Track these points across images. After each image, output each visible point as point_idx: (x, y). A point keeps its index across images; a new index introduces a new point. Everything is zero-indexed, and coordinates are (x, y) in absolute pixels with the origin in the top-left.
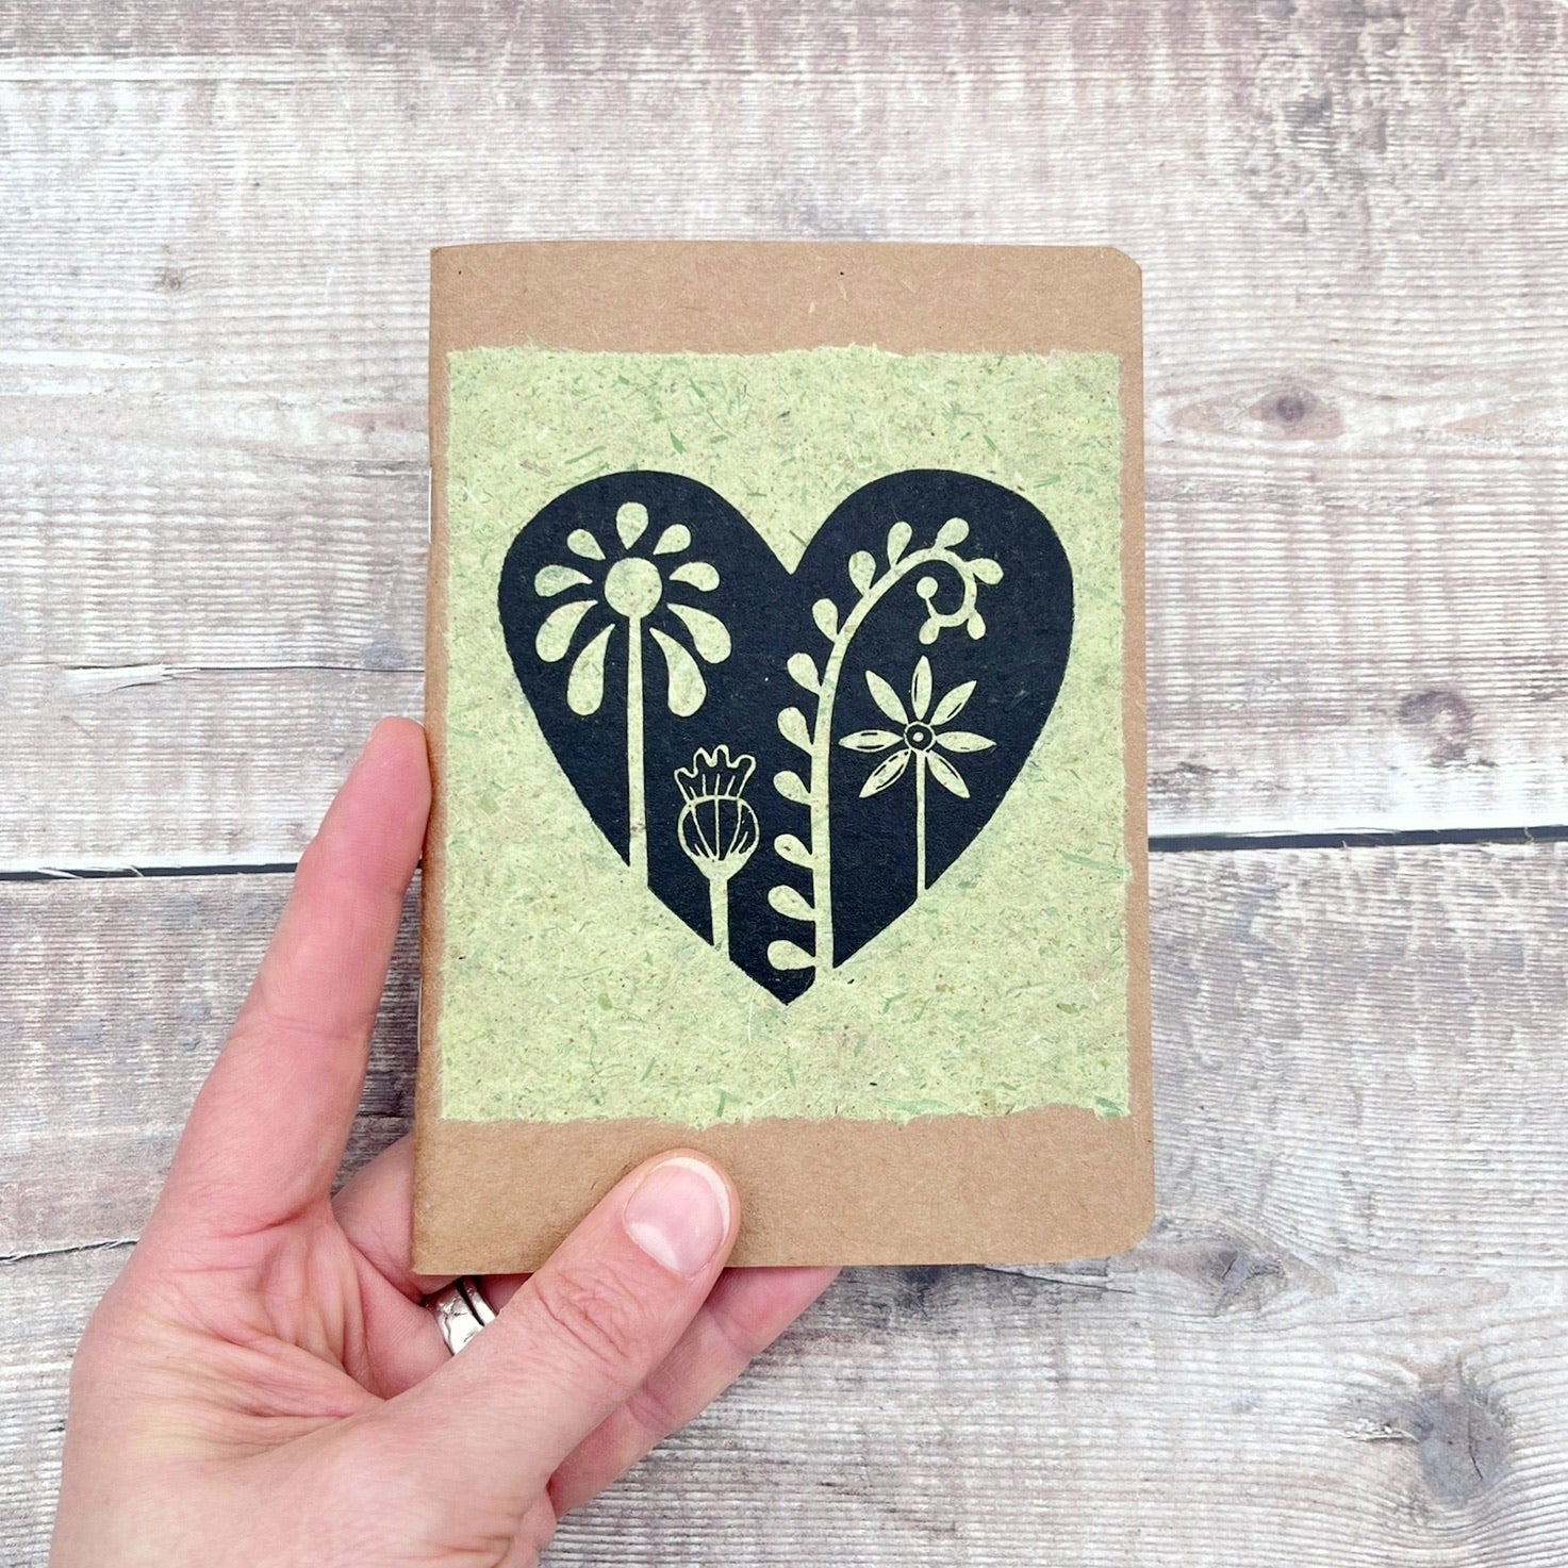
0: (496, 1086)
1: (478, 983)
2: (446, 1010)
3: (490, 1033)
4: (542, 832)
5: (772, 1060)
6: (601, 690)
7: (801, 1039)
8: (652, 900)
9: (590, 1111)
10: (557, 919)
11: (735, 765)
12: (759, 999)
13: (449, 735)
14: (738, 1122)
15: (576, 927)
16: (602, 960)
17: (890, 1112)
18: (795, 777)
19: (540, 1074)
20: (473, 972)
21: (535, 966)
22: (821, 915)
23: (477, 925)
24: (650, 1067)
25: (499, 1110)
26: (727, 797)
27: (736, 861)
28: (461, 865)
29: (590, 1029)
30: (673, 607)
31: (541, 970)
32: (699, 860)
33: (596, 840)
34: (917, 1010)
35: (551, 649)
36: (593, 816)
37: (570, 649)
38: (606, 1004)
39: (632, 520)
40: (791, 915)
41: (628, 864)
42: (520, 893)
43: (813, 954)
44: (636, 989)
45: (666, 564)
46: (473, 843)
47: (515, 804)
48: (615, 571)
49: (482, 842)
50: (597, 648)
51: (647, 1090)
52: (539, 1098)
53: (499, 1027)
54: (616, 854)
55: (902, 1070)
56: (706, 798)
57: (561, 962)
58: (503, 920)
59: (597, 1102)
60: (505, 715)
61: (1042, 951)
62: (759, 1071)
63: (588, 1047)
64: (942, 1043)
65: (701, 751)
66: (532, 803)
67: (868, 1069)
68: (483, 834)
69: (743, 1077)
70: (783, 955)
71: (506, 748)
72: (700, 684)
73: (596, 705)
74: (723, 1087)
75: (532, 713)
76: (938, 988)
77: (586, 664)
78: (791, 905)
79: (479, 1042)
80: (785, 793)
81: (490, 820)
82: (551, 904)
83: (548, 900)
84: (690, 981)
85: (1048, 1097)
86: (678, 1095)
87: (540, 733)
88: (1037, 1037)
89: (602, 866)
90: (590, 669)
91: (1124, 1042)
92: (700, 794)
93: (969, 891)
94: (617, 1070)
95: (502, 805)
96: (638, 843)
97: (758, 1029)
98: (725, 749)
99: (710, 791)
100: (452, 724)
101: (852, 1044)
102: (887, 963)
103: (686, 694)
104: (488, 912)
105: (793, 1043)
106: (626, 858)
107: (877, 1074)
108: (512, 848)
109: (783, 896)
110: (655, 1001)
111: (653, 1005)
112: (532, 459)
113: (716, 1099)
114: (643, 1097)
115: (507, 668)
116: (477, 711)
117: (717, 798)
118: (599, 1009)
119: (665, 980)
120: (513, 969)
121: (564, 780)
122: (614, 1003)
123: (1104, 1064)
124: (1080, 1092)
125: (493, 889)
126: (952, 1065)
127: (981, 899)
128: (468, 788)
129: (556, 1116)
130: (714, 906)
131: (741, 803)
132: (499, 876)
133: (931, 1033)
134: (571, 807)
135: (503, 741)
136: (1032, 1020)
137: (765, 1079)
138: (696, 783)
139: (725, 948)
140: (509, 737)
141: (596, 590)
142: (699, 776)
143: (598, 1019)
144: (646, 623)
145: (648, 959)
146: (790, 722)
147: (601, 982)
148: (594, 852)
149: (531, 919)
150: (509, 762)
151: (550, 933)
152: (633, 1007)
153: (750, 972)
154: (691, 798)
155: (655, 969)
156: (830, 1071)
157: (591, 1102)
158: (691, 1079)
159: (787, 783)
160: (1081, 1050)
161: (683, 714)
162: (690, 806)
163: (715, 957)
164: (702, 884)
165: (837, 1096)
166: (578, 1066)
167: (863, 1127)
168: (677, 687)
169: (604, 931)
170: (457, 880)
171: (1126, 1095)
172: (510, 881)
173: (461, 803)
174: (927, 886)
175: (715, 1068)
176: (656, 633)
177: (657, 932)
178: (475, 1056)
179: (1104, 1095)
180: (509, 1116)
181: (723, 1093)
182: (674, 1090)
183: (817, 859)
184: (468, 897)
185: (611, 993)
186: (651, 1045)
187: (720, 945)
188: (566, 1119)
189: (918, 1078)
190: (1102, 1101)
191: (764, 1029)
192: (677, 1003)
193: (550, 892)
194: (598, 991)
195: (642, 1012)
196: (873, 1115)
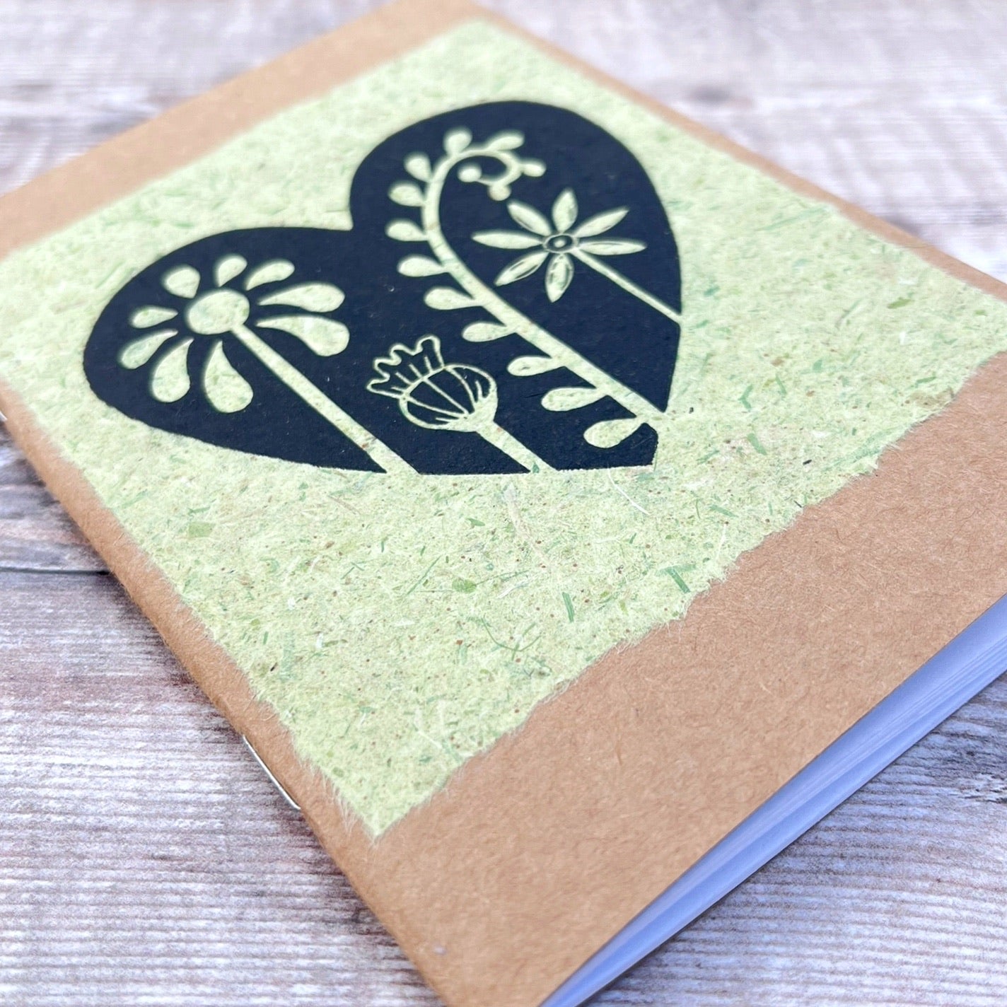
0: (414, 748)
1: (310, 674)
2: (293, 728)
3: (363, 707)
4: (273, 509)
5: (687, 513)
7: (696, 478)
8: (432, 480)
9: (542, 689)
10: (349, 559)
12: (619, 478)
13: (119, 515)
14: (713, 582)
15: (376, 550)
16: (427, 557)
17: (851, 469)
19: (454, 698)
20: (296, 669)
21: (357, 614)
23: (267, 627)
24: (568, 604)
25: (437, 769)
26: (432, 372)
27: (487, 405)
28: (209, 596)
29: (470, 619)
31: (369, 610)
32: (451, 425)
34: (777, 389)
36: (315, 463)
37: (191, 380)
38: (468, 587)
39: (182, 281)
40: (580, 405)
41: (383, 471)
42: (291, 568)
43: (633, 416)
44: (487, 554)
45: (236, 284)
46: (208, 569)
47: (227, 510)
49: (216, 561)
51: (586, 625)
52: (474, 720)
53: (369, 693)
54: (362, 474)
55: (818, 435)
57: (385, 588)
58: (291, 602)
59: (542, 674)
60: (163, 459)
61: (828, 287)
62: (685, 530)
63: (483, 634)
64: (829, 393)
65: (377, 361)
66: (245, 496)
67: (787, 455)
68: (213, 553)
69: (673, 545)
71: (184, 479)
74: (665, 566)
76: (775, 364)
77: (216, 379)
79: (358, 725)
81: (211, 539)
82: (332, 552)
83: (327, 552)
84: (535, 510)
85: (968, 363)
86: (623, 605)
87: (211, 447)
89: (359, 490)
91: (975, 290)
93: (717, 294)
94: (535, 631)
95: (215, 519)
96: (379, 451)
97: (646, 499)
100: (115, 504)
101: (749, 449)
102: (708, 378)
104: (270, 608)
105: (692, 486)
106: (376, 468)
107: (801, 453)
108: (252, 542)
110: (515, 549)
111: (517, 553)
112: (63, 304)
113: (668, 580)
114: (588, 634)
115: (141, 430)
116: (134, 477)
118: (464, 595)
119: (509, 527)
120: (339, 631)
121: (263, 460)
122: (475, 580)
123: (980, 313)
124: (989, 341)
125: (259, 587)
127: (734, 292)
128: (169, 534)
129: (508, 722)
130: (499, 445)
131: (450, 368)
132: (257, 571)
133: (810, 394)
134: (286, 474)
135: (176, 477)
137: (697, 531)
140: (180, 470)
143: (470, 605)
144: (250, 324)
145: (474, 523)
146: (439, 299)
147: (444, 573)
148: (342, 486)
149: (323, 580)
150: (196, 487)
151: (352, 575)
152: (499, 569)
153: (587, 465)
154: (400, 393)
155: (490, 526)
156: (754, 482)
157: (535, 681)
158: (623, 583)
159: (476, 333)
160: (950, 318)
163: (541, 478)
164: (474, 439)
165: (784, 493)
166: (486, 659)
167: (839, 499)
168: (316, 340)
169: (407, 534)
172: (272, 567)
173: (170, 550)
175: (637, 557)
176: (264, 324)
177: (463, 498)
178: (364, 741)
180: (455, 765)
181: (669, 571)
182: (615, 605)
184: (236, 614)
185: (464, 575)
186: (549, 585)
187: (536, 468)
188: (523, 715)
191: (651, 495)
192: (540, 536)
193: (323, 544)
194: (447, 583)
195: (512, 566)
196: (837, 483)
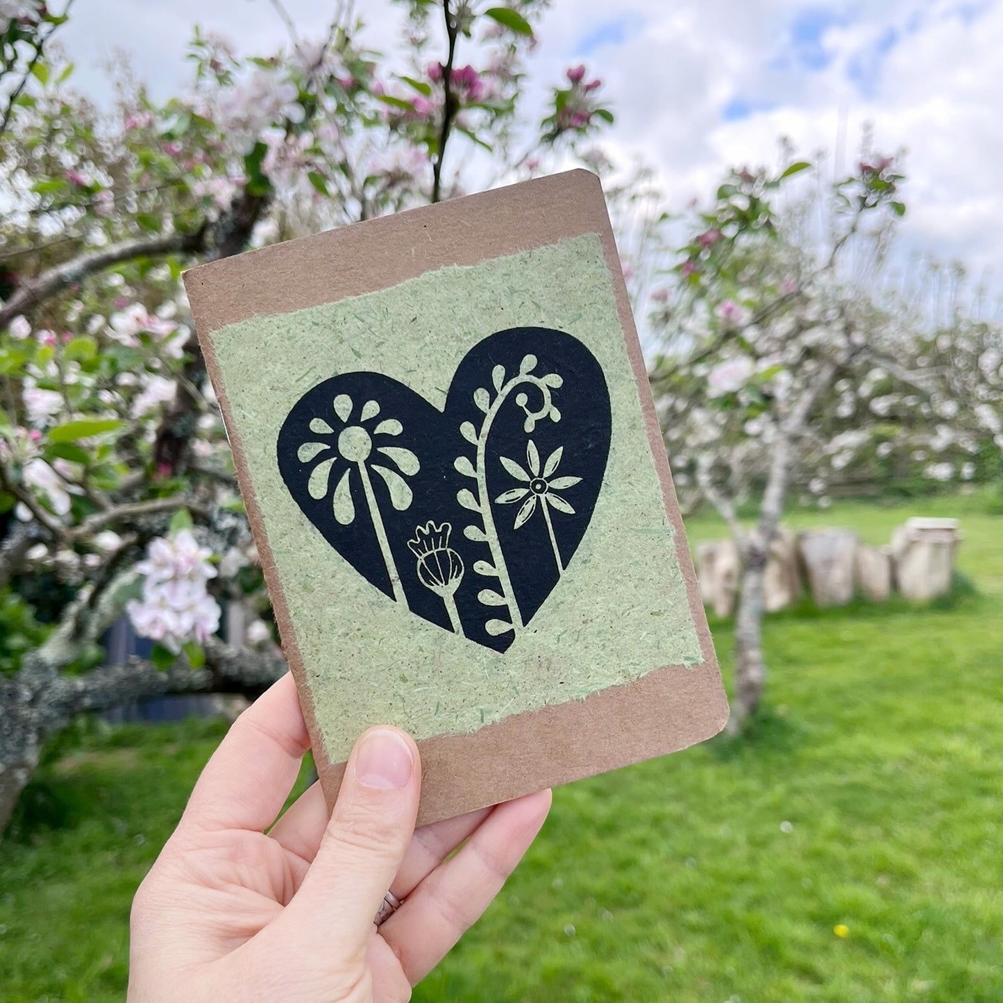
1: (331, 687)
2: (317, 706)
3: (345, 712)
4: (343, 595)
5: (503, 685)
6: (353, 507)
7: (516, 669)
8: (414, 617)
10: (365, 641)
11: (440, 530)
12: (487, 654)
13: (275, 555)
14: (494, 723)
15: (376, 643)
16: (395, 657)
17: (575, 695)
18: (475, 528)
20: (326, 682)
21: (359, 670)
22: (510, 600)
23: (321, 656)
24: (438, 706)
26: (440, 549)
27: (455, 583)
28: (302, 626)
29: (399, 695)
30: (380, 450)
31: (364, 671)
32: (434, 588)
33: (374, 593)
34: (575, 637)
35: (318, 491)
36: (368, 579)
37: (329, 490)
38: (404, 679)
39: (343, 405)
40: (492, 605)
41: (396, 601)
42: (340, 633)
43: (511, 622)
44: (419, 668)
46: (305, 612)
47: (323, 584)
48: (342, 437)
49: (311, 610)
50: (344, 484)
51: (439, 719)
53: (349, 708)
54: (387, 597)
55: (576, 671)
56: (429, 553)
57: (373, 664)
58: (334, 650)
59: (414, 732)
60: (303, 536)
61: (636, 587)
62: (498, 693)
63: (401, 705)
64: (594, 651)
65: (419, 527)
66: (332, 581)
67: (556, 675)
68: (310, 605)
69: (491, 698)
70: (494, 627)
71: (309, 555)
72: (408, 489)
73: (353, 517)
74: (481, 707)
75: (318, 531)
76: (584, 622)
77: (341, 495)
78: (492, 599)
79: (341, 718)
80: (472, 538)
81: (311, 597)
82: (359, 633)
83: (357, 632)
84: (447, 655)
85: (657, 664)
86: (457, 717)
87: (326, 541)
88: (645, 633)
89: (381, 606)
90: (343, 497)
91: (692, 623)
92: (425, 552)
93: (587, 565)
94: (420, 714)
95: (316, 587)
96: (398, 588)
98: (432, 522)
99: (430, 549)
100: (274, 549)
101: (545, 664)
102: (553, 616)
103: (402, 498)
104: (325, 647)
105: (512, 673)
106: (393, 598)
107: (562, 677)
108: (328, 609)
109: (486, 595)
110: (431, 671)
111: (430, 673)
112: (276, 385)
113: (478, 714)
114: (438, 723)
115: (296, 509)
116: (286, 538)
117: (435, 551)
118: (402, 683)
119: (433, 659)
120: (348, 675)
121: (347, 564)
122: (408, 678)
123: (684, 638)
124: (674, 656)
125: (324, 634)
126: (601, 661)
127: (596, 567)
128: (294, 582)
130: (449, 611)
131: (449, 550)
132: (325, 626)
133: (586, 647)
134: (355, 578)
135: (306, 551)
136: (639, 625)
137: (502, 696)
138: (421, 546)
139: (462, 632)
140: (309, 548)
141: (334, 451)
142: (422, 542)
143: (402, 689)
144: (368, 463)
145: (421, 650)
146: (464, 498)
147: (399, 668)
148: (375, 599)
149: (350, 646)
150: (313, 562)
151: (363, 650)
152: (420, 677)
153: (478, 641)
154: (421, 555)
155: (426, 654)
156: (537, 682)
158: (462, 707)
159: (471, 532)
160: (670, 634)
161: (402, 509)
162: (421, 560)
163: (457, 639)
164: (440, 600)
165: (544, 694)
166: (398, 716)
167: (562, 707)
168: (395, 495)
169: (392, 641)
170: (303, 634)
171: (700, 652)
172: (332, 627)
173: (292, 591)
174: (564, 568)
175: (473, 698)
176: (375, 467)
177: (422, 633)
178: (341, 726)
179: (688, 654)
181: (481, 710)
182: (454, 715)
183: (500, 569)
184: (311, 642)
185: (405, 673)
186: (435, 695)
187: (458, 632)
189: (586, 672)
190: (687, 659)
191: (495, 670)
192: (443, 669)
193: (356, 628)
194: (398, 674)
195: (426, 679)
196: (566, 700)
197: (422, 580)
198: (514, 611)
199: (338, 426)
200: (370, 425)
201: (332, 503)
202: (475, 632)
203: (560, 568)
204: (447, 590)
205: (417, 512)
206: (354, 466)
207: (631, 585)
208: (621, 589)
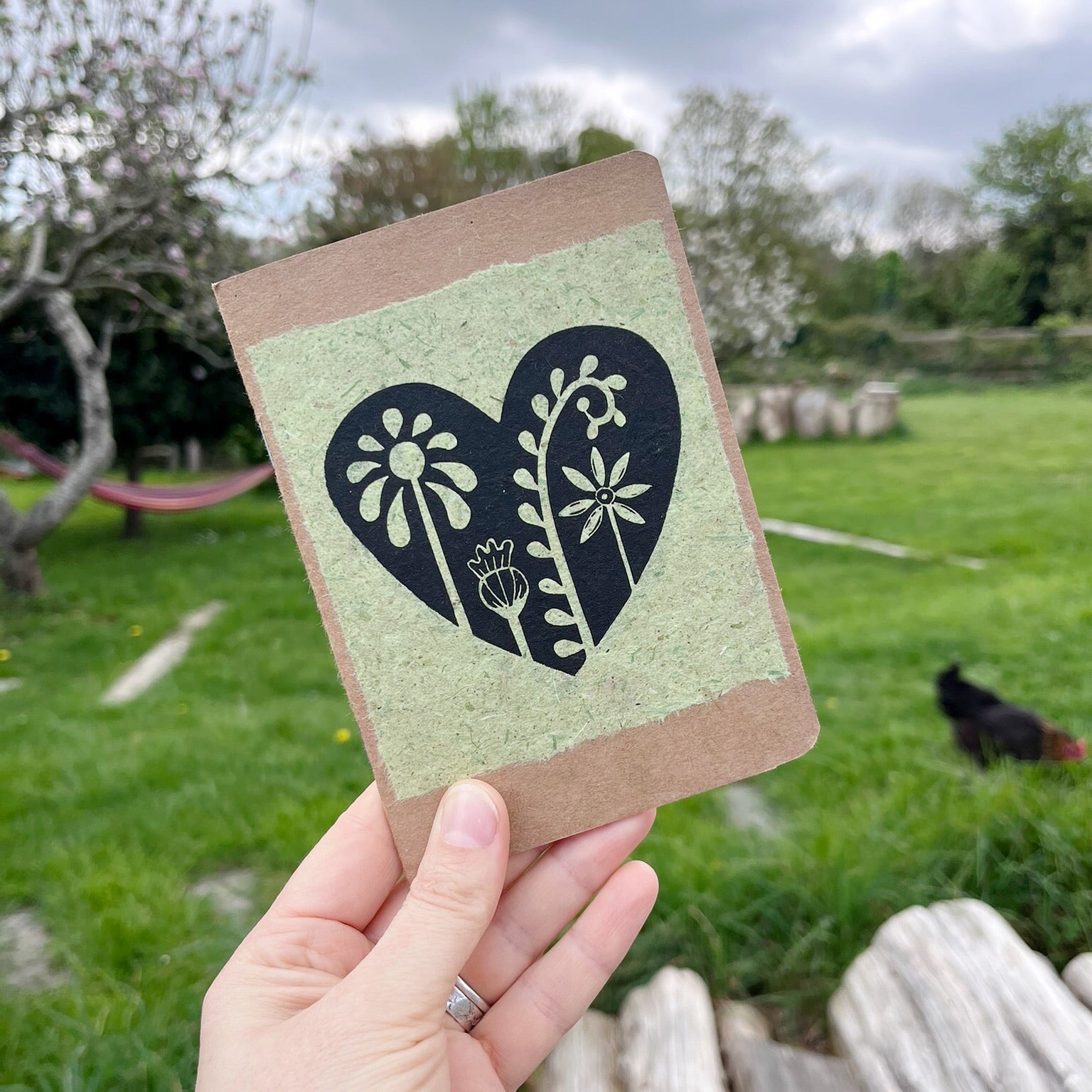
0: (423, 772)
1: (393, 719)
2: (379, 740)
3: (410, 745)
4: (402, 622)
5: (575, 709)
6: (408, 528)
7: (588, 692)
8: (478, 642)
9: (480, 770)
10: (427, 669)
11: (502, 548)
12: (557, 677)
13: (327, 583)
14: (567, 749)
15: (440, 671)
16: (460, 684)
17: (652, 717)
18: (539, 544)
19: (446, 758)
20: (388, 714)
21: (423, 700)
22: (578, 618)
23: (381, 687)
24: (507, 735)
25: (429, 786)
26: (502, 568)
27: (519, 604)
28: (360, 656)
29: (466, 725)
30: (434, 465)
31: (427, 701)
32: (498, 610)
33: (434, 618)
34: (651, 655)
35: (370, 513)
36: (428, 605)
37: (382, 511)
38: (470, 708)
39: (392, 420)
40: (561, 625)
41: (457, 625)
42: (400, 662)
43: (581, 642)
44: (485, 695)
46: (362, 641)
47: (380, 611)
48: (393, 454)
49: (369, 639)
50: (397, 504)
51: (509, 748)
52: (450, 771)
53: (414, 740)
54: (448, 622)
55: (652, 691)
56: (491, 573)
57: (437, 693)
58: (395, 680)
59: (484, 763)
60: (356, 561)
61: (713, 599)
62: (570, 718)
63: (468, 735)
64: (671, 668)
65: (479, 546)
66: (390, 608)
67: (632, 696)
68: (367, 634)
69: (562, 724)
70: (563, 648)
71: (364, 580)
72: (465, 506)
73: (408, 539)
74: (553, 733)
75: (372, 555)
76: (659, 639)
77: (394, 516)
78: (560, 618)
79: (406, 752)
80: (536, 555)
81: (369, 625)
82: (420, 661)
83: (418, 660)
84: (515, 679)
85: (740, 680)
86: (528, 745)
87: (381, 565)
88: (725, 648)
89: (443, 631)
90: (397, 518)
91: (776, 634)
92: (486, 572)
93: (661, 577)
94: (489, 742)
95: (373, 614)
96: (459, 612)
98: (492, 540)
99: (492, 568)
100: (326, 575)
101: (620, 685)
102: (625, 634)
103: (460, 516)
104: (385, 678)
105: (584, 696)
106: (455, 623)
107: (638, 698)
108: (387, 637)
109: (553, 614)
110: (498, 698)
111: (497, 700)
112: (320, 401)
113: (550, 741)
114: (508, 753)
115: (349, 533)
116: (339, 563)
117: (497, 571)
118: (469, 712)
119: (499, 684)
120: (411, 705)
121: (404, 588)
122: (475, 706)
123: (767, 651)
124: (758, 671)
125: (384, 664)
126: (680, 680)
127: (669, 579)
128: (349, 610)
130: (514, 631)
131: (512, 569)
132: (384, 655)
133: (662, 665)
134: (413, 603)
135: (360, 577)
136: (719, 639)
137: (575, 721)
138: (482, 566)
139: (529, 655)
140: (362, 573)
141: (385, 470)
142: (482, 561)
143: (469, 718)
144: (421, 480)
145: (487, 676)
146: (526, 512)
147: (464, 697)
148: (436, 625)
149: (412, 674)
150: (368, 588)
151: (425, 679)
152: (487, 705)
153: (547, 664)
154: (482, 576)
155: (492, 680)
156: (611, 704)
157: (480, 765)
158: (533, 734)
159: (535, 549)
160: (752, 648)
161: (461, 528)
162: (483, 581)
163: (525, 662)
164: (505, 622)
165: (619, 717)
166: (466, 747)
167: (639, 730)
168: (452, 513)
169: (456, 668)
170: (361, 664)
171: (785, 665)
173: (348, 620)
174: (636, 582)
175: (545, 724)
176: (429, 484)
177: (487, 659)
178: (406, 760)
179: (772, 668)
180: (436, 787)
181: (554, 736)
182: (525, 743)
183: (566, 586)
184: (371, 672)
185: (472, 701)
186: (504, 722)
187: (525, 654)
189: (663, 692)
190: (772, 673)
191: (566, 693)
192: (511, 695)
193: (418, 655)
194: (463, 702)
195: (493, 706)
196: (643, 722)
197: (485, 603)
198: (584, 630)
199: (388, 442)
200: (422, 440)
201: (386, 525)
202: (543, 654)
203: (632, 583)
204: (511, 612)
205: (477, 531)
206: (407, 484)
207: (709, 596)
208: (697, 601)
